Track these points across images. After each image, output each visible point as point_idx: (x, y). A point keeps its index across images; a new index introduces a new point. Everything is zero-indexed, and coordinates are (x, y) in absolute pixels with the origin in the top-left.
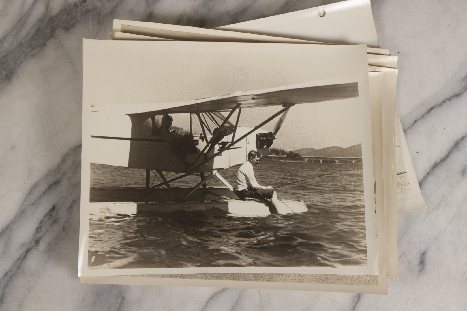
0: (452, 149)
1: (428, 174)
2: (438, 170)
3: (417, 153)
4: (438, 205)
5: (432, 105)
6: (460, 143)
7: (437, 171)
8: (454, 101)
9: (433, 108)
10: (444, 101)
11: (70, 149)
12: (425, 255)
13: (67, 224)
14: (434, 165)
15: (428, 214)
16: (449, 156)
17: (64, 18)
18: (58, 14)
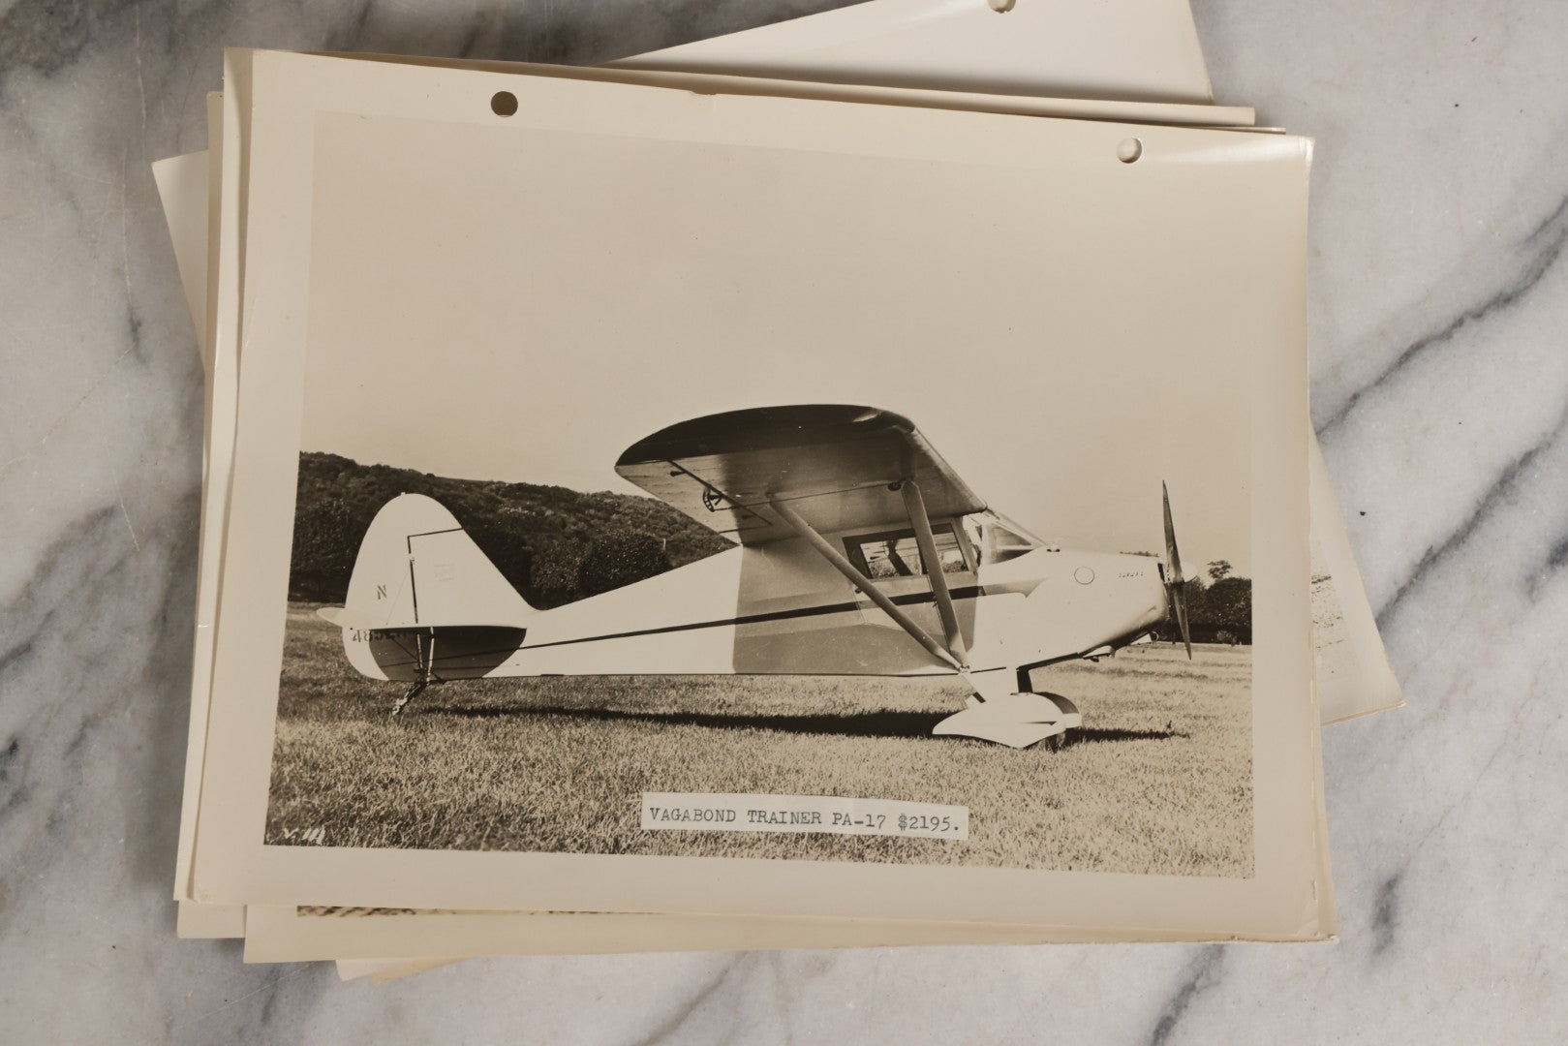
0: (1489, 497)
1: (1402, 592)
2: (1439, 577)
3: (1363, 514)
4: (1441, 707)
5: (1415, 337)
6: (1517, 477)
7: (1433, 580)
8: (1494, 320)
9: (1418, 347)
10: (1459, 323)
11: (72, 525)
12: (1395, 890)
13: (67, 806)
14: (1423, 560)
15: (1404, 738)
16: (1479, 524)
17: (38, 27)
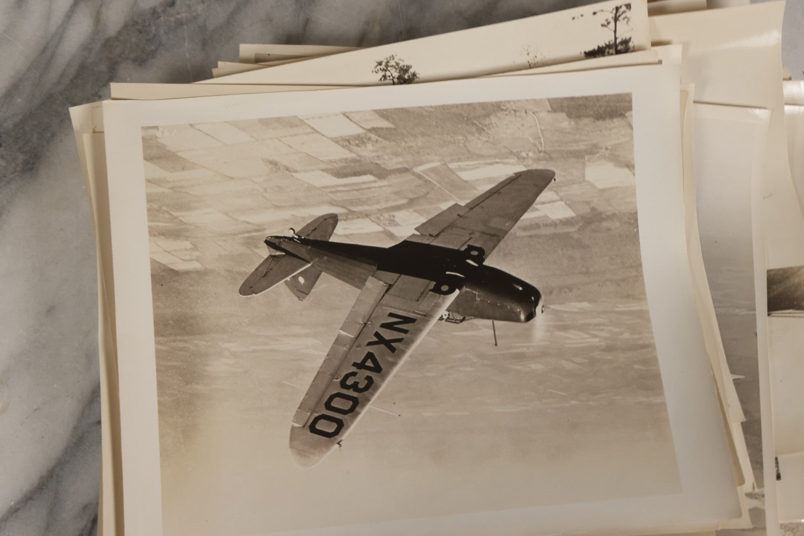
18: (119, 33)
